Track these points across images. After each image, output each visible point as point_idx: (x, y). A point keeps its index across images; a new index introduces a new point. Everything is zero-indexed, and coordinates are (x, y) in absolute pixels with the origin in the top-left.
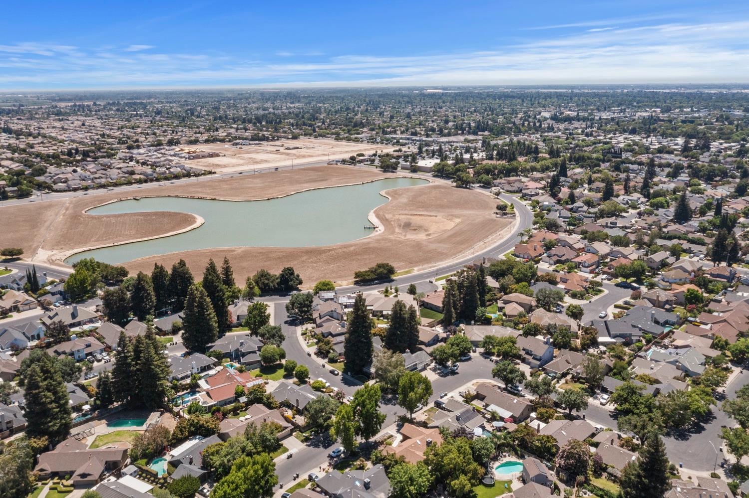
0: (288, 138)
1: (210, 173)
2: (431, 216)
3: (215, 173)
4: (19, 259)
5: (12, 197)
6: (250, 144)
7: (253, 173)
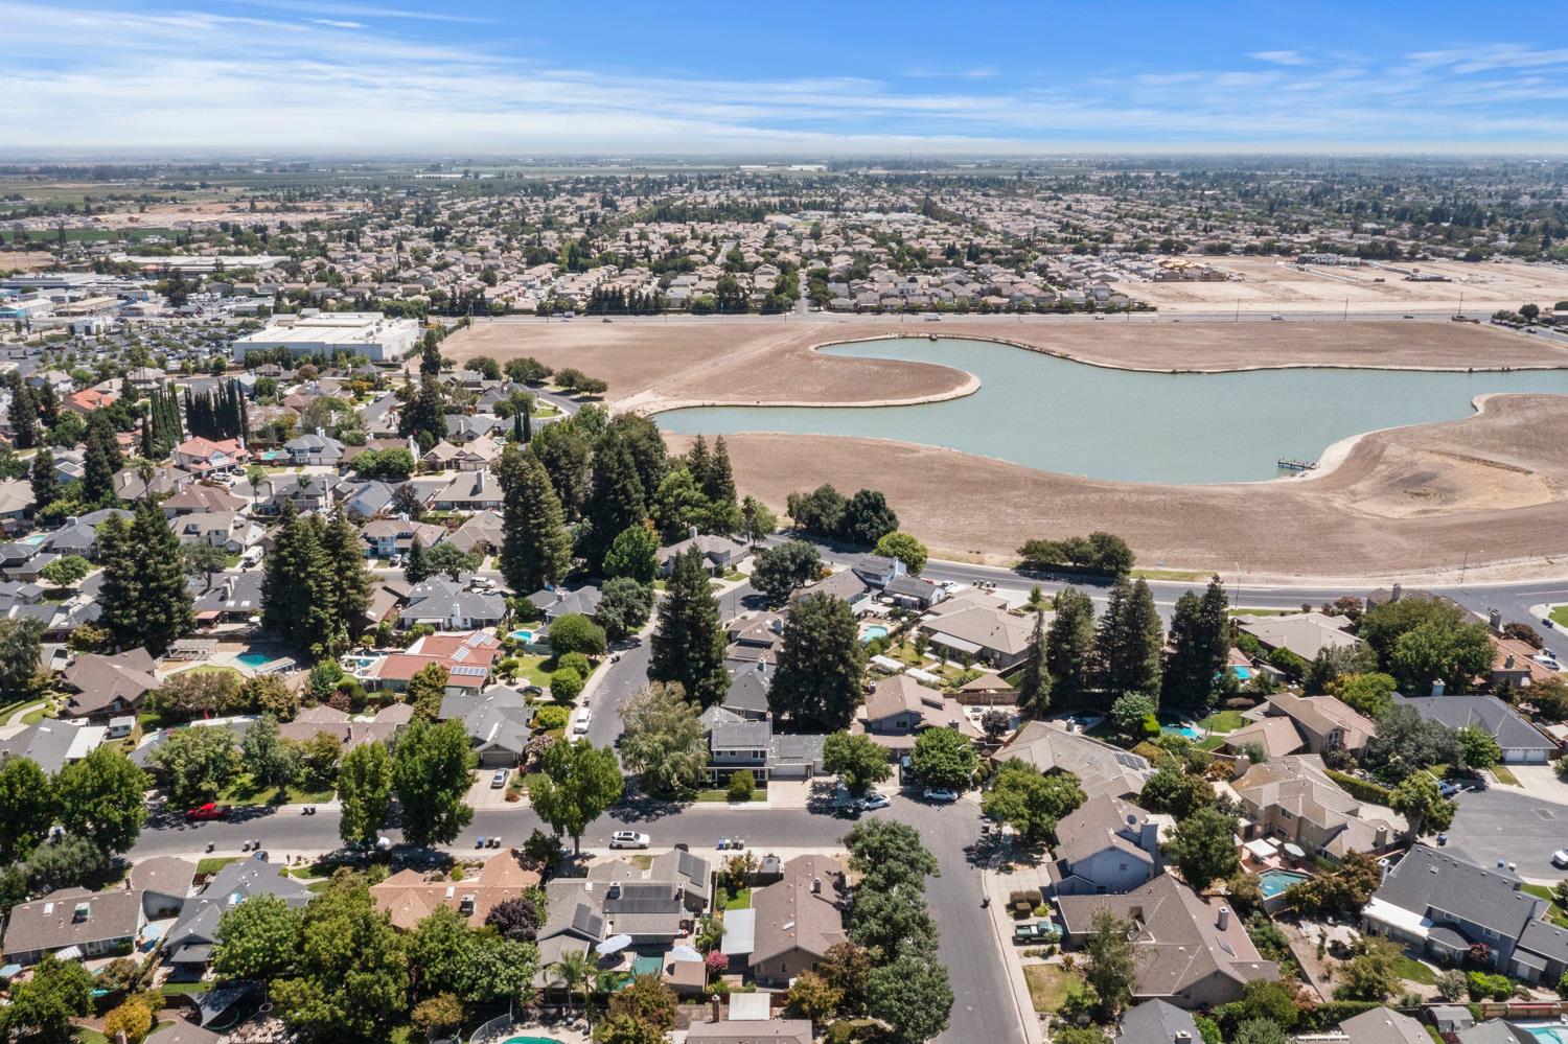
0: (1456, 259)
1: (1143, 307)
2: (1491, 464)
3: (1154, 309)
4: (600, 399)
5: (755, 311)
6: (1338, 263)
7: (1233, 319)
